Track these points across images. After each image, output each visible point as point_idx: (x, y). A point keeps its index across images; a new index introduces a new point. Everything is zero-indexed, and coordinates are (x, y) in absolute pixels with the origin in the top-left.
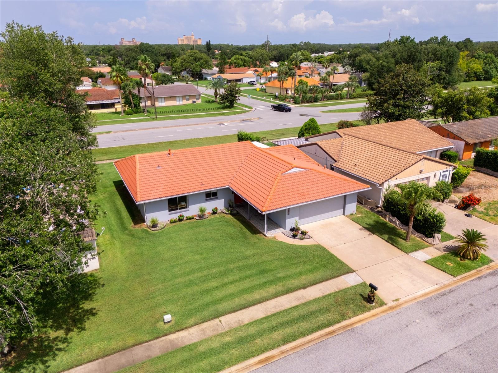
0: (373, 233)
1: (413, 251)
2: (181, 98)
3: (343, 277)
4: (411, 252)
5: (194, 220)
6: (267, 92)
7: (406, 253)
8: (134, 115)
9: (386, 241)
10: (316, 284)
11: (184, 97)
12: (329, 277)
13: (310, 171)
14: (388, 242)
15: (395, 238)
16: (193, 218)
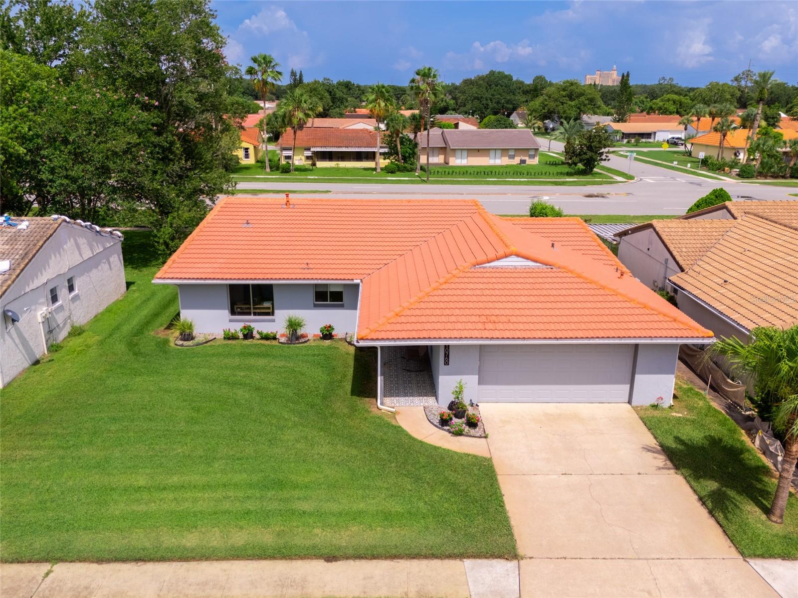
0: (677, 467)
1: (772, 556)
2: (499, 153)
3: (468, 563)
4: (762, 556)
5: (274, 343)
6: (692, 155)
7: (742, 554)
8: (398, 173)
9: (701, 499)
10: (374, 557)
11: (504, 151)
12: (424, 551)
13: (555, 270)
14: (704, 504)
15: (738, 497)
16: (275, 338)
